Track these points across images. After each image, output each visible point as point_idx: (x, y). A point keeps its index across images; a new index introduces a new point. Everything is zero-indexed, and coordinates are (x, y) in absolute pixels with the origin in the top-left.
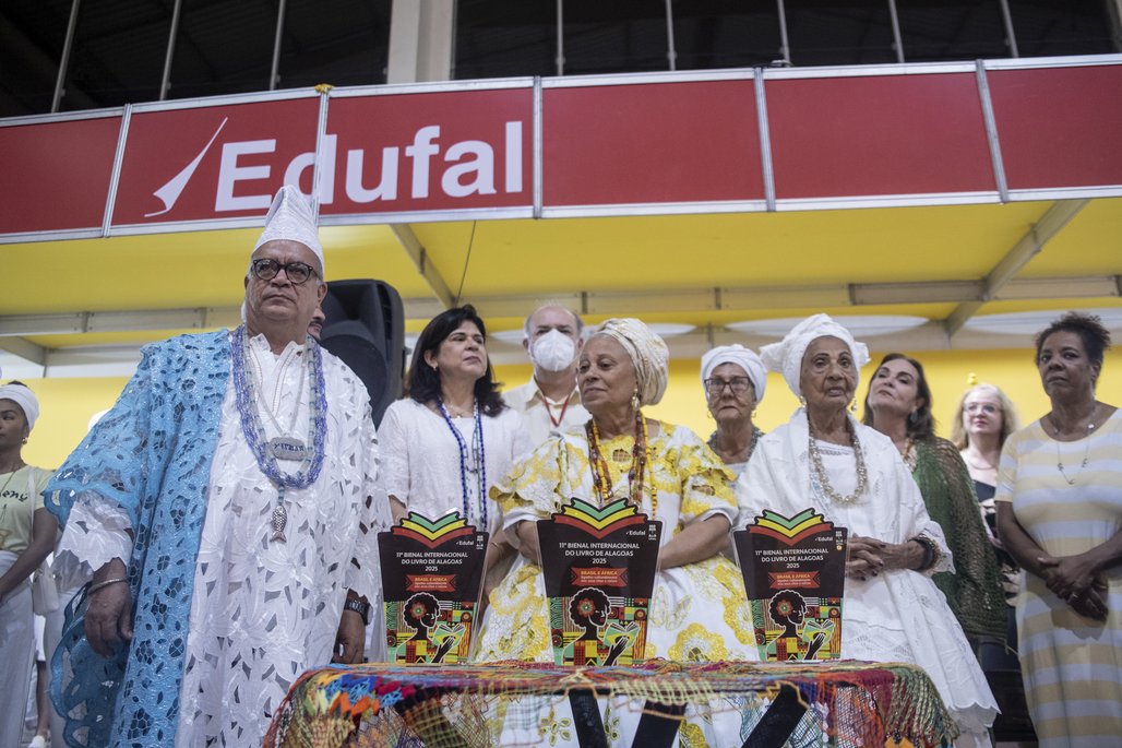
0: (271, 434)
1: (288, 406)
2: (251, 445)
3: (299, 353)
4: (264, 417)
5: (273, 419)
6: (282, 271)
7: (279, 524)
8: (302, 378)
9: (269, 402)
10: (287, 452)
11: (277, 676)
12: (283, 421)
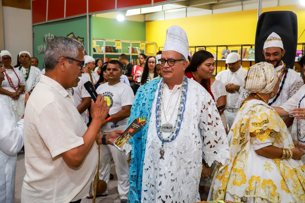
0: (163, 123)
1: (171, 111)
2: (156, 127)
3: (179, 88)
4: (162, 115)
5: (165, 116)
6: (166, 62)
7: (162, 153)
8: (178, 98)
9: (165, 109)
10: (166, 130)
11: (162, 199)
12: (168, 117)
